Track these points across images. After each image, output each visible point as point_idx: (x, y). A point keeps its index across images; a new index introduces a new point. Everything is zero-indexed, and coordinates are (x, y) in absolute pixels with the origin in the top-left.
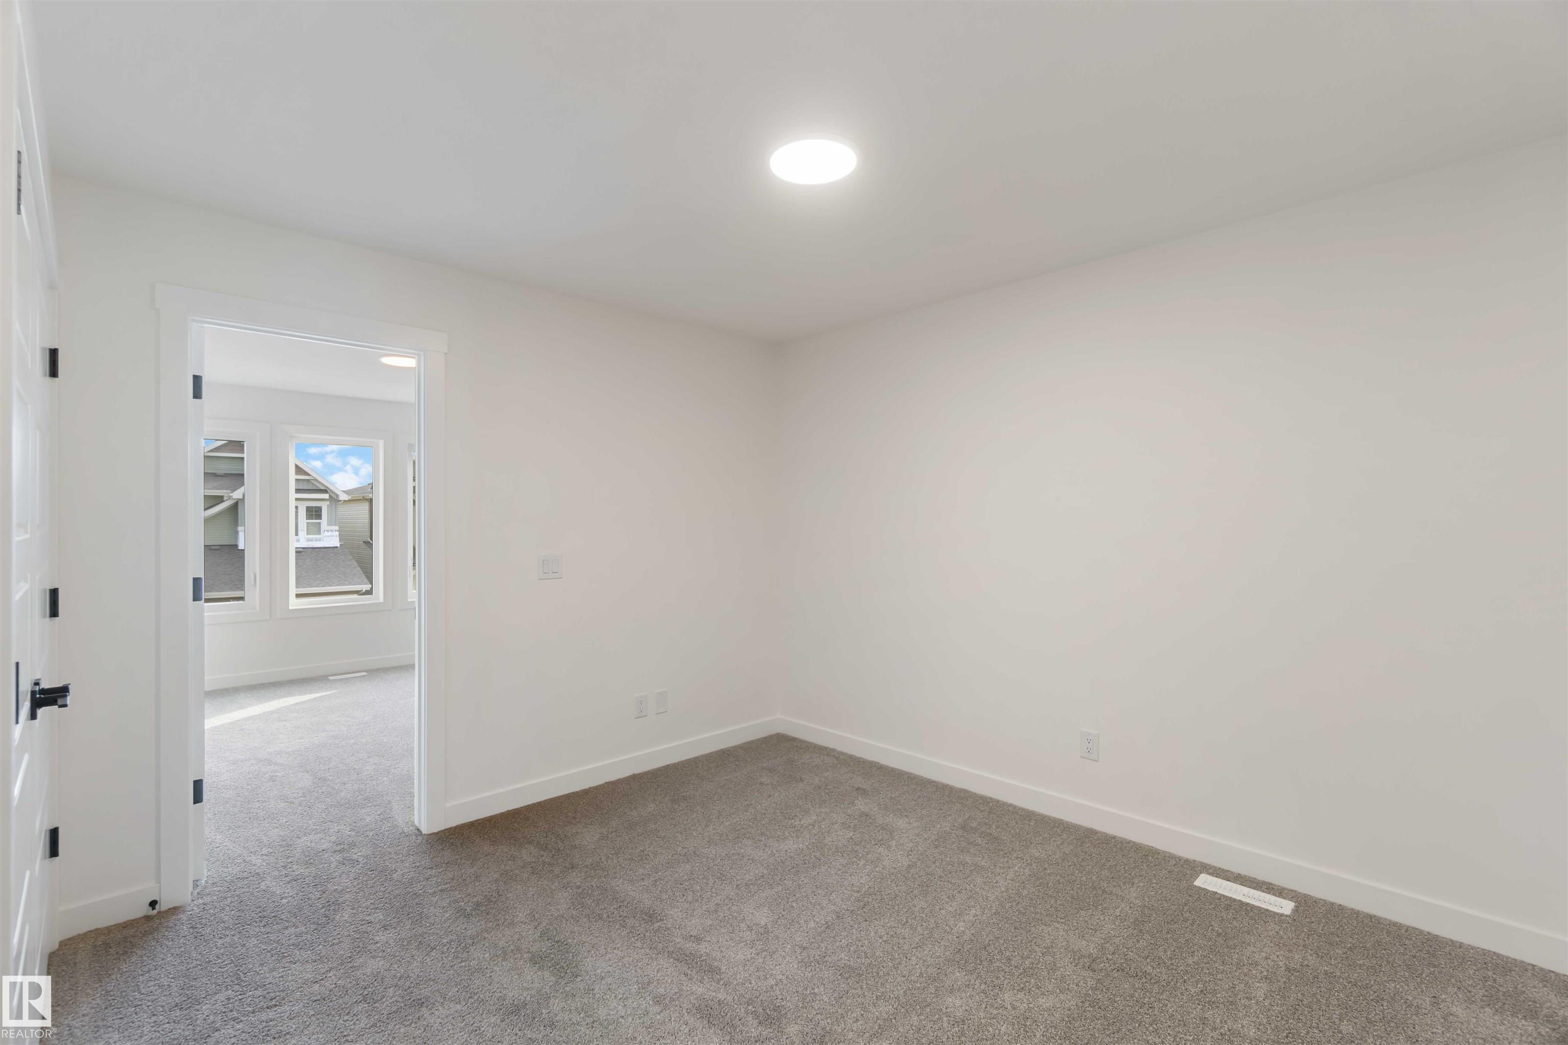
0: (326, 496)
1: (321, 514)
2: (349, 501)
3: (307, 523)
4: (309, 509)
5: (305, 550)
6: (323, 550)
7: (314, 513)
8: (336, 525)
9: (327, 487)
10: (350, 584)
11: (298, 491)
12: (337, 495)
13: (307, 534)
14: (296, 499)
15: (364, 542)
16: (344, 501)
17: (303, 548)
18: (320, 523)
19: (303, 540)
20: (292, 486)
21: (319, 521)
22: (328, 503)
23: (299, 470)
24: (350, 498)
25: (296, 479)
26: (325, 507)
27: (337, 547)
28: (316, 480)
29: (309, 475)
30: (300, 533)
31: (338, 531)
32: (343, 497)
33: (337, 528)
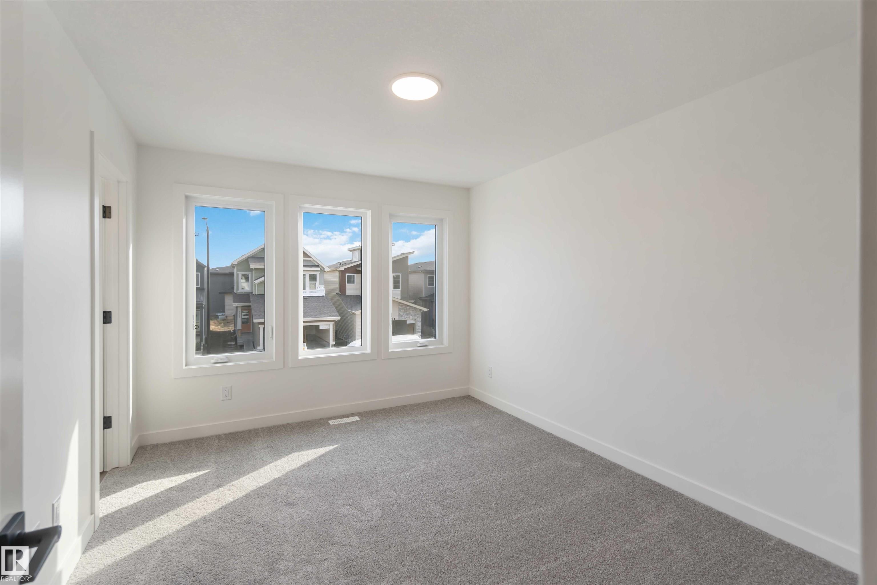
0: (318, 269)
1: (316, 279)
2: (330, 271)
3: (310, 283)
4: (311, 276)
5: (309, 297)
6: (317, 297)
7: (313, 278)
8: (323, 284)
9: (319, 264)
10: (330, 316)
11: (304, 266)
12: (324, 268)
13: (310, 289)
14: (304, 270)
15: (336, 293)
16: (327, 271)
17: (308, 296)
18: (316, 283)
19: (308, 293)
20: (301, 263)
21: (316, 282)
22: (319, 272)
23: (305, 254)
24: (330, 269)
25: (303, 260)
26: (318, 274)
27: (324, 296)
28: (314, 260)
29: (310, 257)
30: (307, 288)
31: (324, 287)
32: (327, 269)
33: (324, 286)
